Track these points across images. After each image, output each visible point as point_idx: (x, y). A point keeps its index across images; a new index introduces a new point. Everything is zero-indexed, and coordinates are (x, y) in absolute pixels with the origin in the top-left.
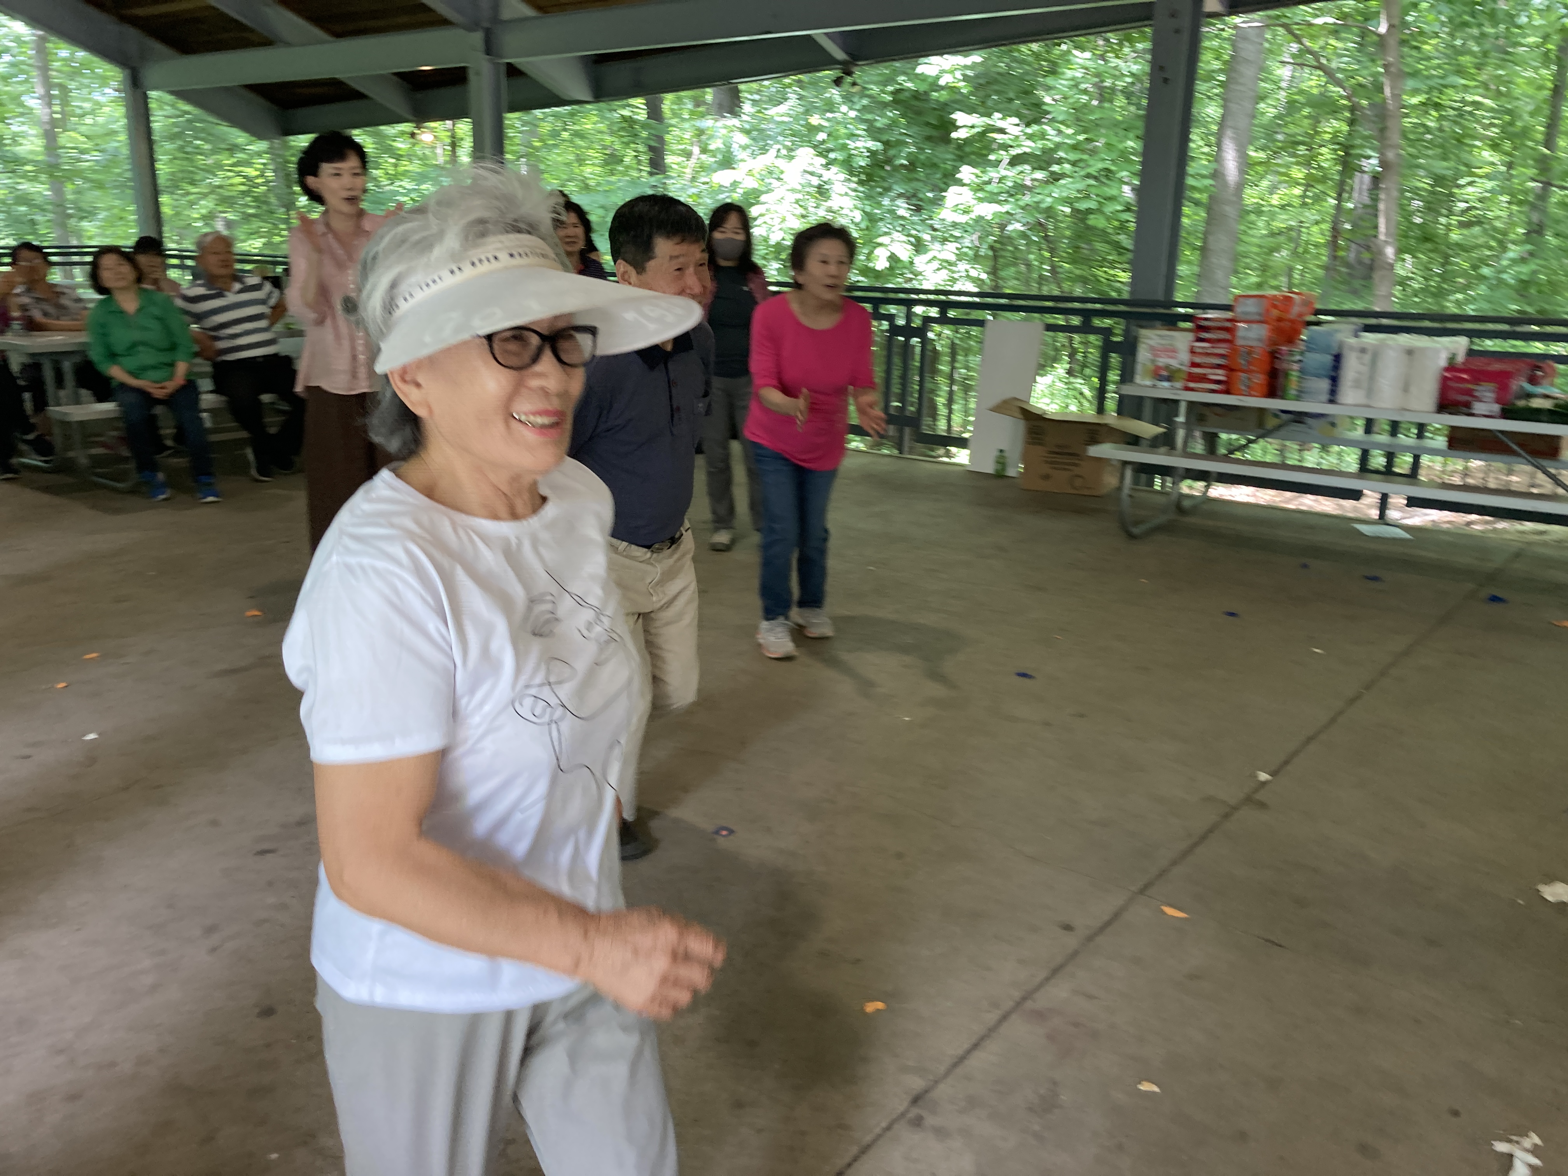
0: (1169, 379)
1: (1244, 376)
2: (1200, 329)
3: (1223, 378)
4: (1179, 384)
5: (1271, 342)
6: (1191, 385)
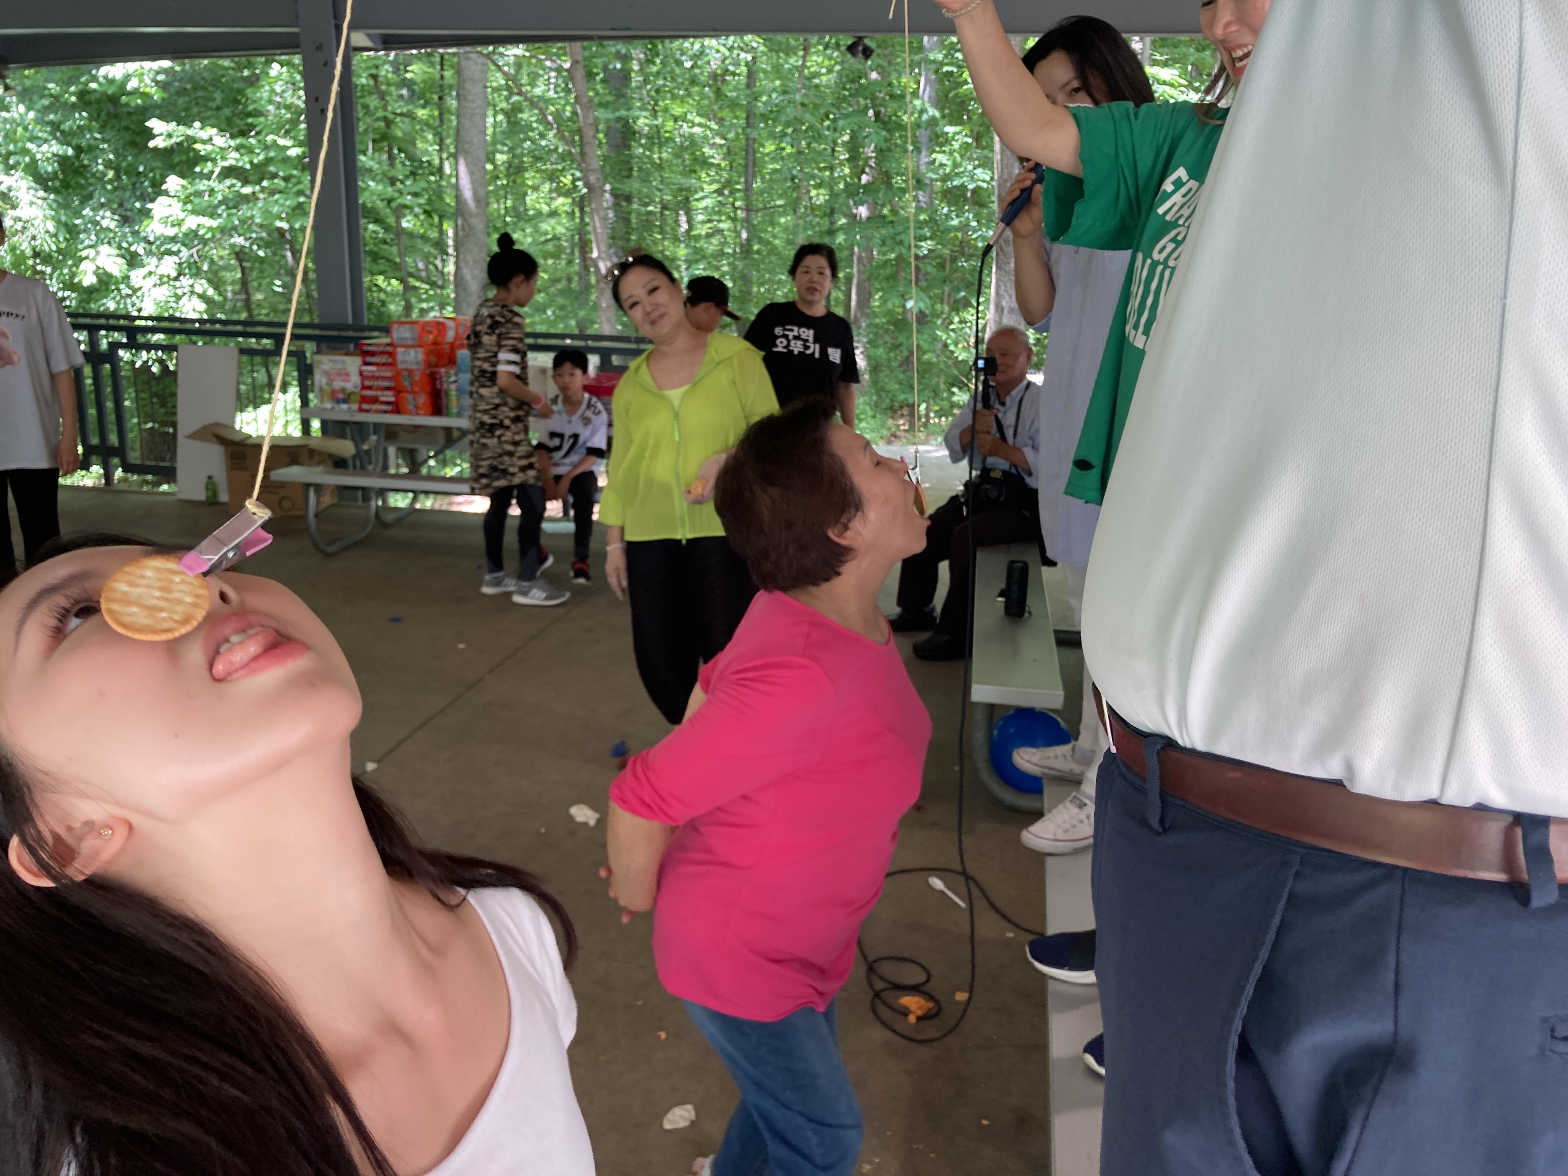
0: (345, 401)
1: (410, 397)
2: (365, 354)
3: (392, 399)
4: (355, 407)
5: (429, 365)
6: (365, 406)
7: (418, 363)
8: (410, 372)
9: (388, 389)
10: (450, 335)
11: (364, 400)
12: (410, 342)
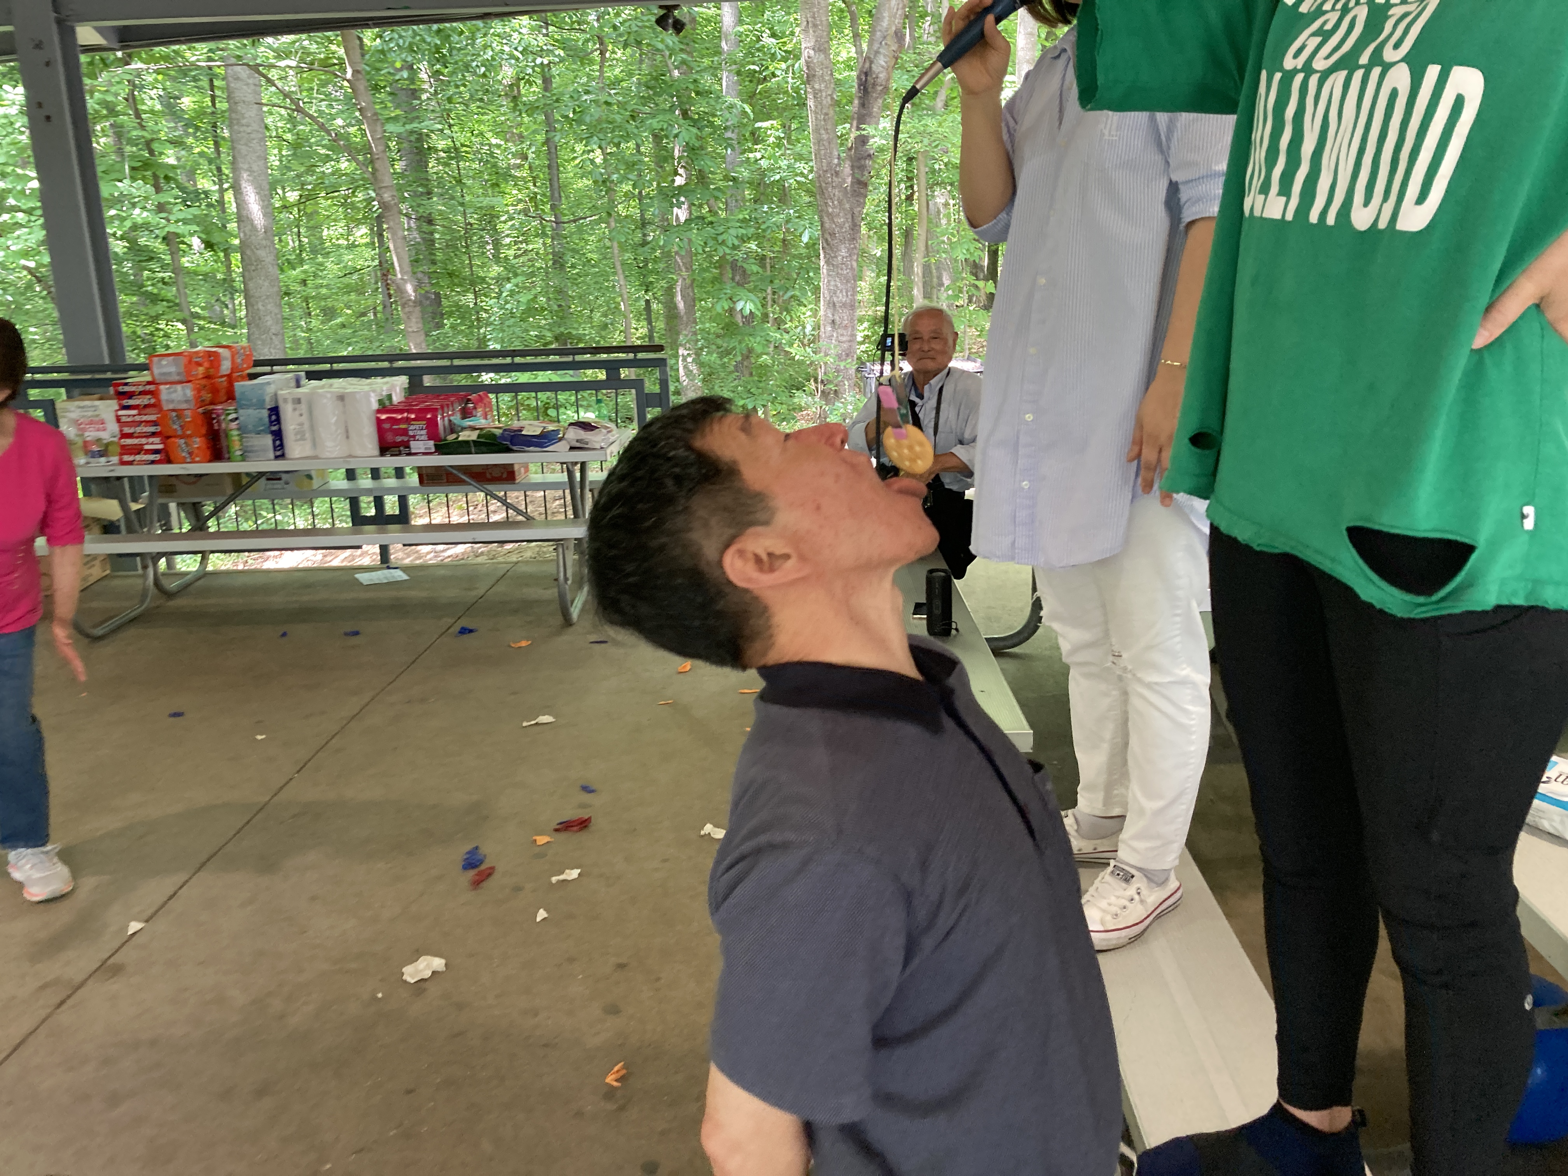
0: (102, 454)
1: (182, 441)
2: (121, 395)
3: (161, 447)
4: (115, 459)
5: (201, 403)
6: (126, 458)
7: (187, 401)
8: (179, 413)
9: (154, 434)
10: (226, 367)
11: (126, 450)
12: (177, 378)
